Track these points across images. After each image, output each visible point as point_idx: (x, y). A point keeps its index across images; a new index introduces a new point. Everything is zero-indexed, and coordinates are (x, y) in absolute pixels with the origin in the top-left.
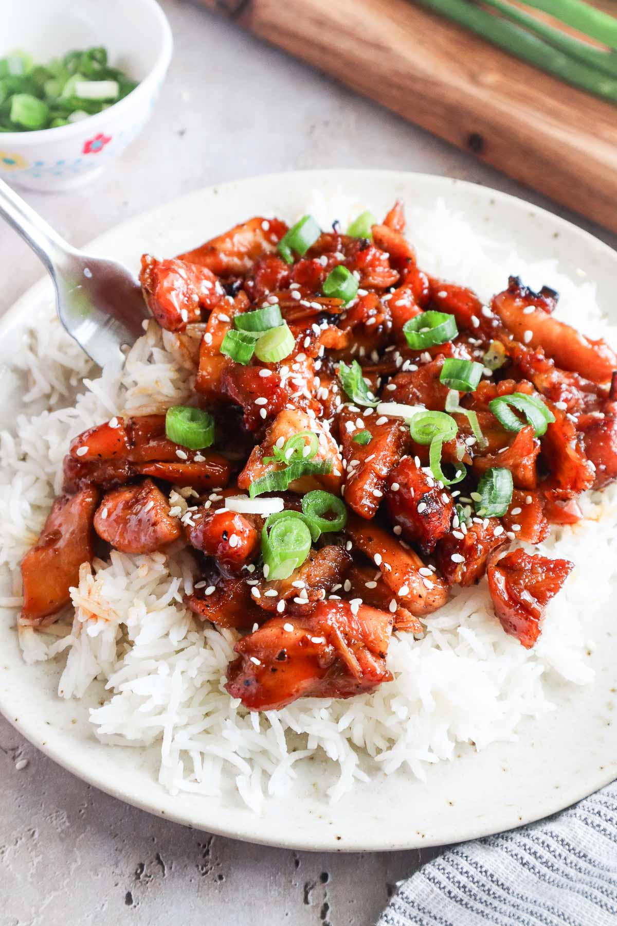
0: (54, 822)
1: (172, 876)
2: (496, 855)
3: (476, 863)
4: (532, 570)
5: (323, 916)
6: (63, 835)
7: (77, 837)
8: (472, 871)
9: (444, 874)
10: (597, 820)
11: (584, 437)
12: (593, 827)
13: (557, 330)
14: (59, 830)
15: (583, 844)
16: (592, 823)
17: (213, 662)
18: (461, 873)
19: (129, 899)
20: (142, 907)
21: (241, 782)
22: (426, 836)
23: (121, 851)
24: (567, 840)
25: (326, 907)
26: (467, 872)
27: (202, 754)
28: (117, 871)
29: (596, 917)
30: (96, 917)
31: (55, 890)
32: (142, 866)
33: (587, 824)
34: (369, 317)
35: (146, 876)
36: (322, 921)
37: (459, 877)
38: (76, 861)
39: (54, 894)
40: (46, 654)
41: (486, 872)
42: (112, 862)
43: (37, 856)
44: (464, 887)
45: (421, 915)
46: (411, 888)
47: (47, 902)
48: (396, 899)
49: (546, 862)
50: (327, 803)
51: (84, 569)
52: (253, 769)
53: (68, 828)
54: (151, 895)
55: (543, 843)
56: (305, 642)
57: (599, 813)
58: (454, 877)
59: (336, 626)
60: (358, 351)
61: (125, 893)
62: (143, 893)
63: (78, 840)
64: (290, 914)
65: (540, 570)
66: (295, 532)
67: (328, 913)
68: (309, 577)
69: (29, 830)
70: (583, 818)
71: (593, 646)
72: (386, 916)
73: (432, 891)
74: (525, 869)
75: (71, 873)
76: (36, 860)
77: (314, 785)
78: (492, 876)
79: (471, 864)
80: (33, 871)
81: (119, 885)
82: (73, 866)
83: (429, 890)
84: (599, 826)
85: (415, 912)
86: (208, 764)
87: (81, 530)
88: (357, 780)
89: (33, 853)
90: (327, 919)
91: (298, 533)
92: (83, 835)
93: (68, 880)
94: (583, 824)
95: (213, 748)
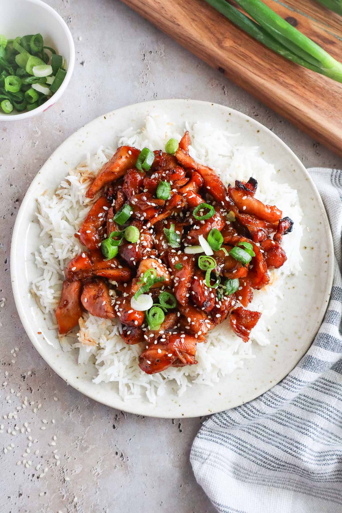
0: (84, 403)
1: (127, 418)
2: (235, 414)
3: (229, 416)
4: (246, 317)
5: (179, 427)
6: (88, 407)
7: (93, 408)
8: (228, 419)
9: (218, 420)
10: (269, 403)
11: (267, 255)
12: (267, 405)
13: (256, 205)
14: (87, 405)
15: (264, 411)
16: (267, 404)
17: (133, 355)
18: (224, 420)
19: (114, 427)
20: (119, 429)
21: (148, 393)
22: (212, 412)
23: (109, 411)
24: (259, 410)
25: (180, 424)
26: (226, 419)
27: (133, 384)
28: (109, 418)
29: (269, 423)
30: (104, 434)
31: (89, 426)
32: (117, 416)
33: (265, 404)
34: (178, 205)
35: (119, 419)
36: (179, 429)
37: (223, 421)
38: (94, 416)
39: (89, 427)
40: (71, 348)
41: (232, 420)
42: (107, 415)
43: (81, 415)
44: (225, 424)
45: (211, 430)
46: (208, 424)
47: (87, 430)
48: (202, 427)
49: (252, 416)
50: (178, 396)
51: (80, 321)
52: (151, 385)
53: (89, 404)
54: (121, 425)
55: (251, 410)
56: (166, 356)
57: (269, 400)
58: (222, 421)
59: (176, 349)
60: (174, 215)
61: (112, 425)
62: (118, 424)
63: (94, 408)
64: (168, 428)
65: (249, 318)
66: (158, 314)
67: (181, 426)
68: (165, 327)
69: (76, 406)
70: (264, 402)
71: (270, 328)
72: (200, 432)
73: (215, 425)
74: (245, 419)
75: (93, 419)
76: (81, 416)
77: (173, 389)
78: (234, 421)
79: (227, 417)
80: (80, 420)
81: (110, 423)
82: (94, 417)
83: (214, 424)
84: (269, 405)
85: (209, 430)
86: (135, 387)
87: (76, 302)
88: (187, 386)
89: (79, 414)
90: (181, 428)
91: (159, 314)
92: (95, 407)
93: (93, 422)
94: (264, 404)
95: (136, 383)
